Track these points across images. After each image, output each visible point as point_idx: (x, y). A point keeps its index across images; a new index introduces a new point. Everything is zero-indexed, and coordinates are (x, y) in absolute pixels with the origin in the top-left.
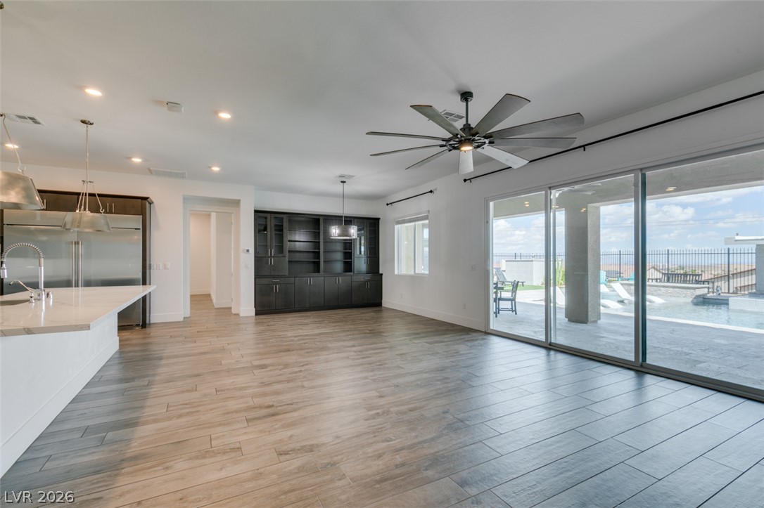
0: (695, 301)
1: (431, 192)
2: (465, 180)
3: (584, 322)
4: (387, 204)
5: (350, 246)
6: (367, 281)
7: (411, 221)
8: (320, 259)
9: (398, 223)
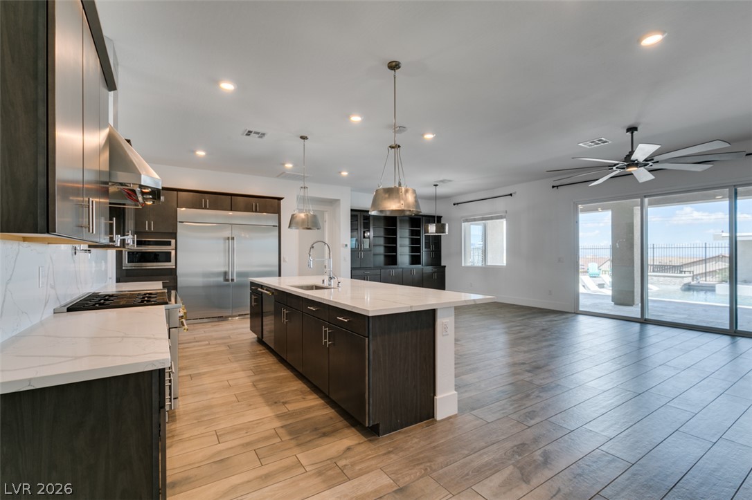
0: (684, 288)
1: (511, 195)
2: (553, 187)
3: (632, 306)
4: (454, 204)
5: (418, 241)
6: (435, 272)
7: (483, 219)
8: (396, 252)
9: (467, 221)
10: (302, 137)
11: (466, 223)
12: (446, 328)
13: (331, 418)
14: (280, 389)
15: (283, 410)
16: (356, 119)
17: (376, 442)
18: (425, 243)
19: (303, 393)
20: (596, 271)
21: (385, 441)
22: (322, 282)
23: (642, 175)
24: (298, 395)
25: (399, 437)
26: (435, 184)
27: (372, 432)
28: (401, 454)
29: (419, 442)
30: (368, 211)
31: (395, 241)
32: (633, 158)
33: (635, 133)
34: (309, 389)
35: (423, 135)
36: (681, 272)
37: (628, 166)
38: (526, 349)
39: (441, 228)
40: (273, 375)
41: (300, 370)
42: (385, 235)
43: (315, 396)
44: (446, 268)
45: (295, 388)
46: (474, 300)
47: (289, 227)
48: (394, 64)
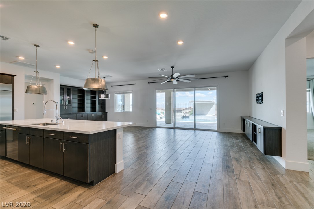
0: (182, 117)
1: (134, 84)
2: (149, 83)
3: (170, 124)
4: (111, 86)
5: (95, 101)
6: (103, 115)
7: (123, 93)
8: (84, 106)
9: (117, 93)
10: (35, 45)
11: (116, 94)
12: (119, 136)
13: (66, 185)
14: (28, 180)
15: (35, 189)
16: (71, 43)
17: (93, 188)
18: (98, 102)
19: (45, 178)
20: (159, 113)
21: (96, 187)
22: (51, 121)
23: (175, 82)
24: (43, 180)
25: (102, 184)
26: (104, 77)
27: (90, 185)
28: (105, 190)
29: (111, 183)
30: (83, 88)
31: (84, 101)
32: (173, 76)
33: (173, 68)
34: (48, 176)
35: (103, 56)
36: (181, 112)
37: (172, 79)
38: (142, 142)
39: (107, 96)
40: (20, 174)
41: (42, 167)
42: (78, 98)
43: (53, 178)
44: (108, 113)
45: (39, 177)
46: (130, 124)
47: (26, 92)
48: (96, 25)
